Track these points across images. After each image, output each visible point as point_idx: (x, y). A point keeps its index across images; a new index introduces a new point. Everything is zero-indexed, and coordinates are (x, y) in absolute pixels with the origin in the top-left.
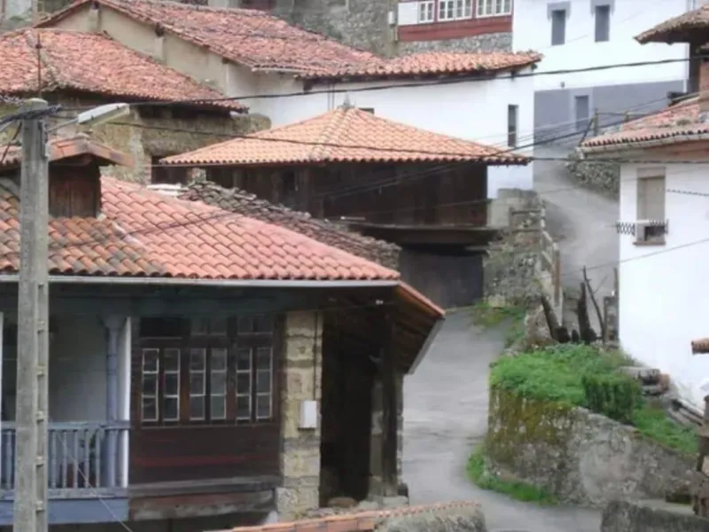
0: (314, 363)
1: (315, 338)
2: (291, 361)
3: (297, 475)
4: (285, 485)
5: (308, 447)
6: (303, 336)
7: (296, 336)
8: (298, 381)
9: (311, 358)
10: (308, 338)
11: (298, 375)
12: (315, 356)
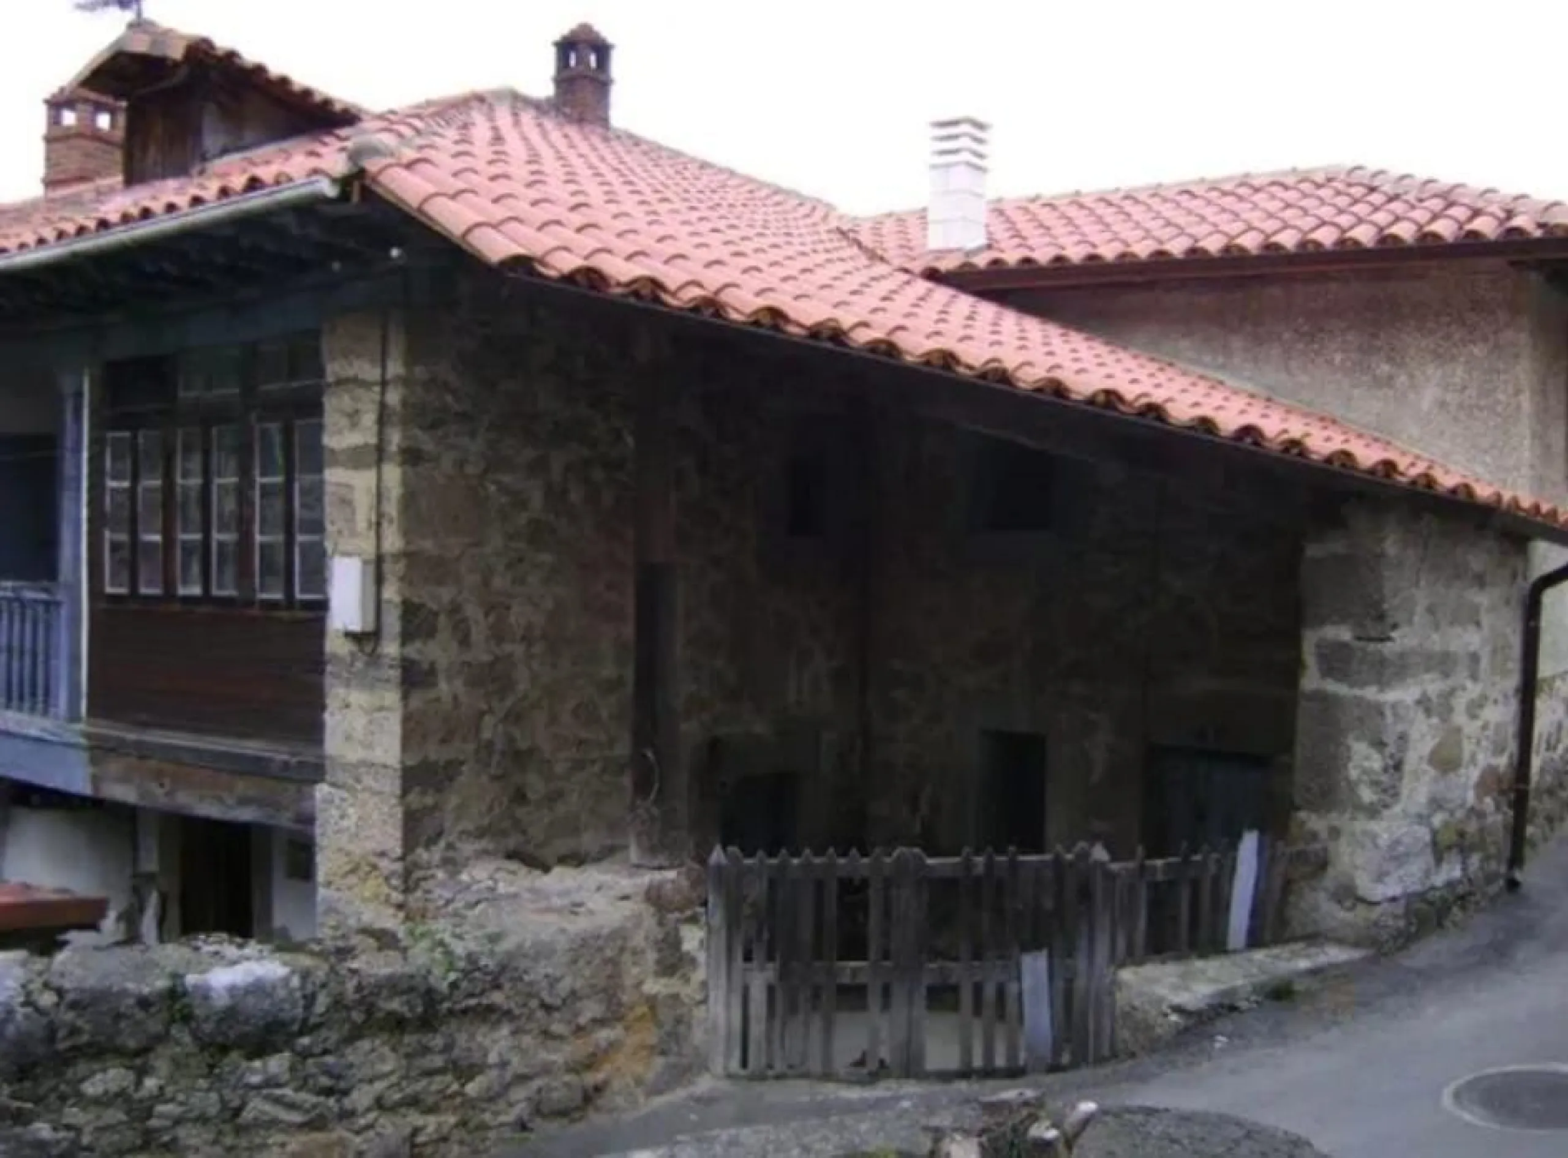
0: (380, 453)
1: (384, 384)
2: (332, 451)
3: (354, 754)
4: (328, 777)
5: (370, 686)
6: (356, 381)
7: (340, 382)
8: (346, 503)
9: (373, 440)
10: (365, 385)
11: (349, 487)
12: (381, 434)
